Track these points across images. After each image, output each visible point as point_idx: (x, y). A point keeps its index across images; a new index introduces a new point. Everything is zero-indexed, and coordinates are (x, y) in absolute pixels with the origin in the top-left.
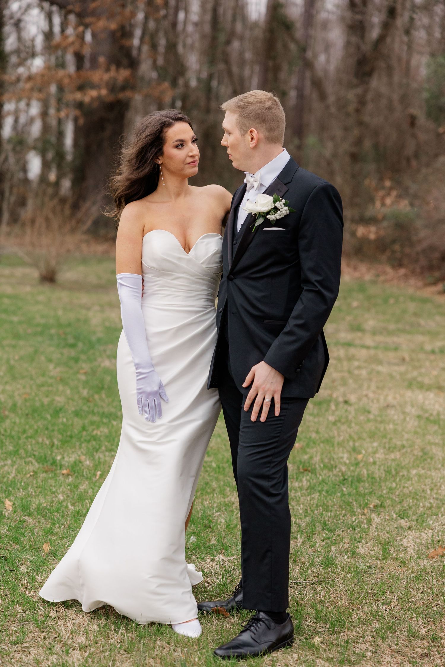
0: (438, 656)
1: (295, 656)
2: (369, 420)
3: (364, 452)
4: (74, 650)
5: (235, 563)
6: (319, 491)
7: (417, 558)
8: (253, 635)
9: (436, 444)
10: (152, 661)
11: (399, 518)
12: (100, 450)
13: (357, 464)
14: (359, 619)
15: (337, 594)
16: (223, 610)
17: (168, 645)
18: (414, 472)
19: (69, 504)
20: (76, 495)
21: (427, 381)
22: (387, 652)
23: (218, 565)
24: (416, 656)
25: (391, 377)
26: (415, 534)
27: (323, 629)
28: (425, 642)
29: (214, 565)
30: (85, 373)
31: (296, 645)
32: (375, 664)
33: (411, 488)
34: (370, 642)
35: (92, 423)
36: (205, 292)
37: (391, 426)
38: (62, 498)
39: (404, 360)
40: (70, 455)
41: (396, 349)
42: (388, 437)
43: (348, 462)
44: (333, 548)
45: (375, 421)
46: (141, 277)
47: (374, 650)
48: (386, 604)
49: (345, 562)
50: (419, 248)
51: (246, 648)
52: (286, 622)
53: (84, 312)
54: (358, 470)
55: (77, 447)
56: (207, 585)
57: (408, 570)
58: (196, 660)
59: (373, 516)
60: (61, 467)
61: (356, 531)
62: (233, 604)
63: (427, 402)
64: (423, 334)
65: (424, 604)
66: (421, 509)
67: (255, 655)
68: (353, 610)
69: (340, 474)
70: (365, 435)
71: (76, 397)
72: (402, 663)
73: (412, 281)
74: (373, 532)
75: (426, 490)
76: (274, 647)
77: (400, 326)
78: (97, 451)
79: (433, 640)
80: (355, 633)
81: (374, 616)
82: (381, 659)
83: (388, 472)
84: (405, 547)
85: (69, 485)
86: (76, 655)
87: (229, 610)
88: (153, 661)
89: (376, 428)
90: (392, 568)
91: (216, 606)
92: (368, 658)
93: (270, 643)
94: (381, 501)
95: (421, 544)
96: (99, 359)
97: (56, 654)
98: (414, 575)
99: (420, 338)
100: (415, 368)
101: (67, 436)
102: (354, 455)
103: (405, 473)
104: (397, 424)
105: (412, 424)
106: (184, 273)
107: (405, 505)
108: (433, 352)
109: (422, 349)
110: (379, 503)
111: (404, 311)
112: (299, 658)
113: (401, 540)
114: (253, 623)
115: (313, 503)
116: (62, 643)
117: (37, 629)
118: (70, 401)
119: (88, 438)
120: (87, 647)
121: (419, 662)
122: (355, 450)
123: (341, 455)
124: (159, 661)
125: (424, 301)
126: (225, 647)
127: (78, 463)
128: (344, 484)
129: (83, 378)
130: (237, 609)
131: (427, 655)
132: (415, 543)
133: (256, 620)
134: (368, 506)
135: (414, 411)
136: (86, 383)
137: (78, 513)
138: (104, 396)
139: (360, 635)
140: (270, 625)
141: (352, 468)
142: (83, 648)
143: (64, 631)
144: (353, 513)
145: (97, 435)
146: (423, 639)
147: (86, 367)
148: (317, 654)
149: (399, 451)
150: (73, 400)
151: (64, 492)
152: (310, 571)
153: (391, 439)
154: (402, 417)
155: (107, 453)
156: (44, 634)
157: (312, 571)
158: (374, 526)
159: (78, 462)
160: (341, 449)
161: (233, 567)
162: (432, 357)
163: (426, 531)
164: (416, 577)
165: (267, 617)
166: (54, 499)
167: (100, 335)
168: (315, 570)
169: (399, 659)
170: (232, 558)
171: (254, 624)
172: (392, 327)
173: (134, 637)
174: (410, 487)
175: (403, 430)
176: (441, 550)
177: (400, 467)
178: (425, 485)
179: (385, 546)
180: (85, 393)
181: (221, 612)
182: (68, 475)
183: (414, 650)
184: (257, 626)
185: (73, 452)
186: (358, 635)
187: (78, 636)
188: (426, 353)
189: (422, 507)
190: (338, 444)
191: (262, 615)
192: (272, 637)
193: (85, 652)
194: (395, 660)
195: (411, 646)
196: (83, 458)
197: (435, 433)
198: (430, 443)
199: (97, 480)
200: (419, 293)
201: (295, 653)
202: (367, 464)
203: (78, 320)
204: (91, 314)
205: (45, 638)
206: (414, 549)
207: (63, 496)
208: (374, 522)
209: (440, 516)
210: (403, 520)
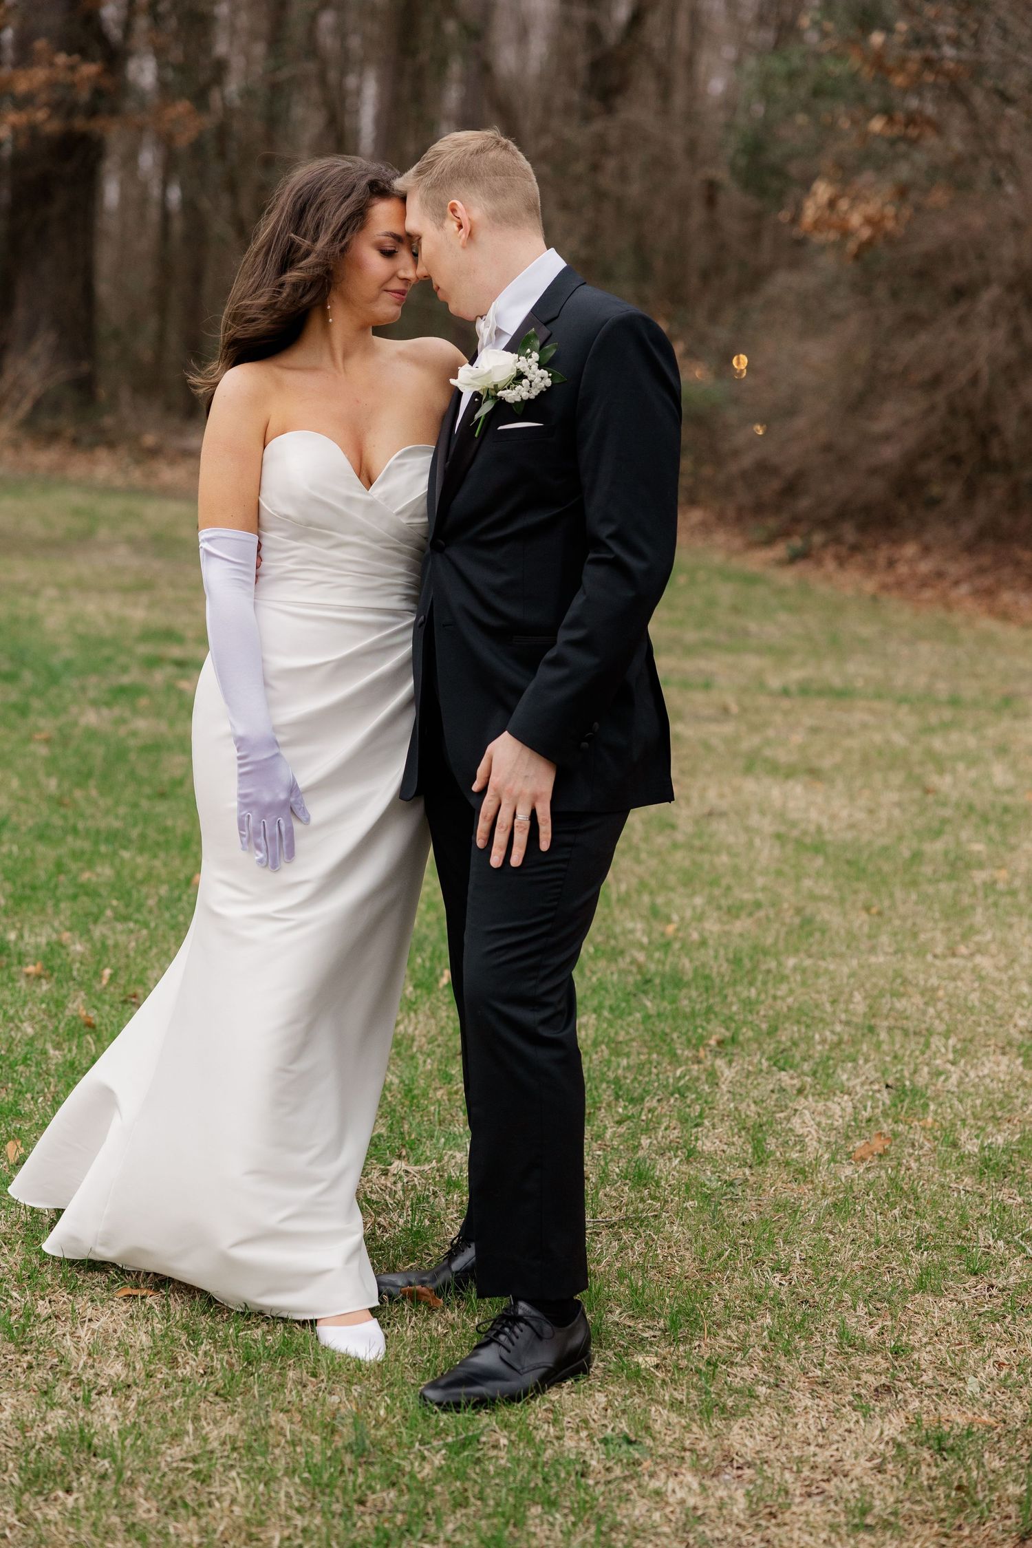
0: (913, 1392)
1: (601, 1398)
2: (675, 846)
3: (675, 917)
4: (99, 1394)
5: (434, 1178)
6: (595, 1011)
7: (829, 1161)
8: (504, 1353)
9: (826, 899)
10: (282, 1419)
11: (775, 1068)
12: (103, 919)
13: (667, 946)
14: (726, 1307)
15: (669, 1247)
16: (428, 1293)
17: (313, 1379)
18: (791, 962)
19: (49, 1046)
20: (63, 1025)
21: (782, 756)
22: (801, 1384)
23: (399, 1185)
24: (863, 1391)
25: (708, 747)
26: (814, 1104)
27: (652, 1333)
28: (879, 1358)
29: (389, 1185)
30: (48, 741)
31: (597, 1372)
32: (779, 1415)
33: (790, 1000)
34: (761, 1362)
35: (76, 855)
36: (401, 580)
37: (724, 858)
38: (30, 1031)
39: (725, 710)
40: (37, 930)
41: (707, 686)
42: (724, 882)
43: (645, 940)
44: (645, 1142)
45: (689, 847)
46: (255, 538)
47: (772, 1380)
48: (780, 1270)
49: (675, 1173)
50: (733, 468)
51: (491, 1384)
52: (576, 1320)
53: (25, 601)
54: (670, 959)
55: (50, 910)
56: (378, 1232)
57: (814, 1189)
58: (382, 1412)
59: (720, 1063)
60: (21, 958)
61: (688, 1102)
62: (446, 1276)
63: (791, 804)
64: (760, 651)
65: (863, 1268)
66: (819, 1048)
67: (513, 1398)
68: (709, 1285)
69: (634, 969)
70: (672, 879)
71: (33, 795)
72: (838, 1410)
73: (720, 537)
74: (723, 1101)
75: (823, 1004)
76: (552, 1378)
77: (708, 634)
78: (95, 921)
79: (896, 1352)
80: (723, 1341)
81: (758, 1298)
82: (792, 1402)
83: (736, 961)
84: (798, 1136)
85: (42, 1002)
86: (108, 1406)
87: (438, 1292)
88: (286, 1419)
89: (694, 863)
90: (780, 1184)
91: (410, 1284)
92: (762, 1400)
93: (542, 1371)
94: (733, 1030)
95: (832, 1128)
96: (74, 710)
97: (61, 1406)
98: (830, 1200)
99: (753, 662)
100: (754, 728)
101: (24, 886)
102: (658, 927)
103: (773, 965)
104: (737, 855)
105: (767, 852)
106: (358, 533)
107: (784, 1038)
108: (786, 692)
109: (762, 686)
110: (728, 1034)
111: (711, 602)
112: (610, 1404)
113: (788, 1119)
114: (504, 1326)
115: (587, 1035)
116: (72, 1377)
117: (11, 1346)
118: (23, 807)
119: (71, 891)
120: (129, 1386)
121: (874, 1406)
122: (655, 913)
123: (630, 925)
124: (297, 1417)
125: (751, 580)
126: (442, 1382)
127: (57, 947)
128: (645, 992)
129: (43, 751)
130: (456, 1289)
131: (888, 1389)
132: (819, 1124)
133: (509, 1319)
134: (705, 1042)
135: (767, 825)
136: (51, 764)
137: (72, 1064)
138: (94, 793)
139: (736, 1345)
140: (542, 1330)
141: (657, 955)
142: (122, 1388)
143: (73, 1351)
144: (675, 1060)
145: (89, 880)
146: (873, 1351)
147: (47, 725)
148: (650, 1393)
149: (750, 914)
150: (25, 800)
151: (33, 1018)
152: (601, 1194)
153: (729, 888)
154: (743, 838)
155: (119, 926)
156: (28, 1358)
157: (605, 1195)
158: (724, 1088)
159: (55, 947)
160: (627, 912)
161: (431, 1188)
162: (785, 704)
163: (836, 1099)
164: (835, 1205)
165: (534, 1313)
166: (13, 1034)
167: (68, 653)
168: (614, 1193)
169: (830, 1400)
170: (427, 1167)
171: (507, 1330)
172: (691, 636)
173: (234, 1361)
174: (788, 996)
175: (751, 868)
176: (881, 1143)
177: (760, 951)
178: (818, 992)
179: (756, 1133)
180: (52, 784)
181: (424, 1298)
182: (39, 977)
183: (860, 1379)
184: (514, 1332)
185: (42, 923)
186: (729, 1344)
187: (107, 1361)
188: (771, 694)
189: (819, 1043)
190: (619, 900)
191: (523, 1308)
192: (545, 1357)
193: (128, 1398)
194: (822, 1403)
195: (850, 1368)
196: (66, 936)
197: (819, 874)
198: (813, 897)
199: (105, 988)
200: (736, 563)
201: (599, 1391)
202: (686, 947)
203: (15, 620)
204: (41, 605)
205: (30, 1367)
206: (819, 1140)
207: (33, 1027)
208: (723, 1079)
209: (861, 1062)
210: (783, 1073)
